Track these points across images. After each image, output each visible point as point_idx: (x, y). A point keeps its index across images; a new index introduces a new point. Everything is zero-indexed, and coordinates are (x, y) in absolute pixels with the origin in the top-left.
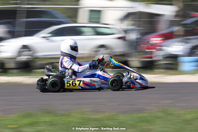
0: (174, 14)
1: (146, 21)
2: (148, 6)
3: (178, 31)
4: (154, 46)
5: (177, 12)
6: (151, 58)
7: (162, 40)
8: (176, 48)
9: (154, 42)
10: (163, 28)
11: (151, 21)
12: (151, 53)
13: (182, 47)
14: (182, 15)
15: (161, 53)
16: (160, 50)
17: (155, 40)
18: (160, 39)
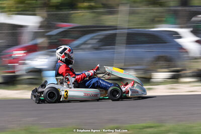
0: (38, 25)
1: (7, 33)
2: (9, 17)
3: (42, 43)
4: (17, 60)
5: (41, 22)
6: (14, 72)
7: (25, 53)
8: (40, 61)
9: (16, 55)
10: (26, 40)
11: (13, 33)
12: (14, 67)
13: (47, 60)
14: (46, 26)
15: (24, 67)
16: (24, 64)
17: (18, 53)
18: (23, 52)
